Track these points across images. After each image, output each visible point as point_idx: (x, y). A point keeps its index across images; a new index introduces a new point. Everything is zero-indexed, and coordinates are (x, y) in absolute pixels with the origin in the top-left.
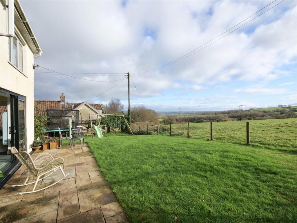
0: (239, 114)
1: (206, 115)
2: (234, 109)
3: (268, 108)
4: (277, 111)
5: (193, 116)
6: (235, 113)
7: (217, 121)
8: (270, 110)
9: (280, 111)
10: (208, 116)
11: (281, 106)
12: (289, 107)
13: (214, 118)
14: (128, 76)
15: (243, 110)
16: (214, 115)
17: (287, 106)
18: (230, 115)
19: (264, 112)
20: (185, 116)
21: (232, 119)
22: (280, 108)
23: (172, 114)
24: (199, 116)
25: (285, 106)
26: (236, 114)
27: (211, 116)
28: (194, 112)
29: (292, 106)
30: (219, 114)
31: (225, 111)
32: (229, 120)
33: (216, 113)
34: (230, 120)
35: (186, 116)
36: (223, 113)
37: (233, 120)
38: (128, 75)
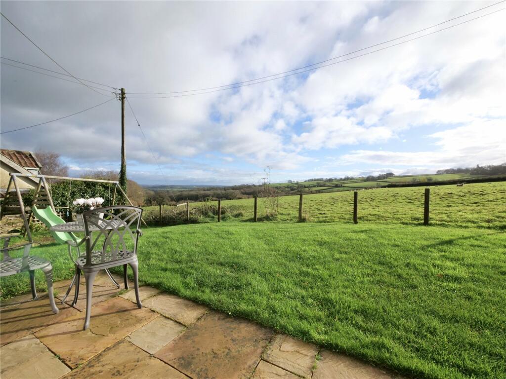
0: (252, 190)
1: (212, 191)
2: (246, 184)
3: (280, 184)
4: (288, 187)
5: (193, 193)
6: (247, 189)
7: (230, 199)
8: (281, 186)
9: (290, 187)
10: (216, 192)
11: (290, 181)
12: (297, 183)
13: (223, 195)
14: (121, 96)
15: (256, 185)
16: (223, 192)
17: (296, 182)
18: (242, 190)
19: (277, 188)
20: (182, 191)
21: (247, 196)
22: (291, 185)
23: (159, 189)
24: (202, 192)
25: (294, 181)
26: (249, 189)
27: (219, 192)
28: (194, 187)
29: (299, 182)
30: (228, 190)
31: (235, 186)
32: (243, 198)
33: (225, 189)
34: (245, 198)
35: (183, 193)
36: (234, 188)
37: (248, 198)
38: (120, 92)
